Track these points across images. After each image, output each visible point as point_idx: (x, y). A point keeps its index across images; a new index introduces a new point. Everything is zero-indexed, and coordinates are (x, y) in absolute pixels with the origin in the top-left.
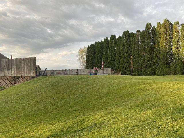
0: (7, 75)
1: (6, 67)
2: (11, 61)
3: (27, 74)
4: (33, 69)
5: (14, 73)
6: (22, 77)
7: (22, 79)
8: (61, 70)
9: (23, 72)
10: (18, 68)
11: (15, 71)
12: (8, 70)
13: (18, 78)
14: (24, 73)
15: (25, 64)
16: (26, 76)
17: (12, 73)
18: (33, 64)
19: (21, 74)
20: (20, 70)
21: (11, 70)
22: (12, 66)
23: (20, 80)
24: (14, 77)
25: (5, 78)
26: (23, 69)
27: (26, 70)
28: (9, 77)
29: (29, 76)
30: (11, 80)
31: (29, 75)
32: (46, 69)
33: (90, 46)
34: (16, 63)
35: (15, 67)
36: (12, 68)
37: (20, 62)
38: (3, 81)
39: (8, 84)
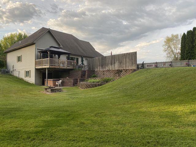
0: (111, 69)
1: (110, 62)
2: (114, 57)
3: (128, 67)
4: (134, 62)
5: (116, 67)
6: (125, 70)
7: (124, 72)
8: (152, 63)
9: (124, 65)
10: (120, 63)
11: (118, 66)
12: (111, 65)
13: (121, 71)
14: (126, 67)
15: (126, 59)
16: (128, 69)
17: (115, 67)
18: (134, 58)
19: (123, 67)
20: (122, 64)
21: (114, 64)
22: (115, 61)
23: (123, 73)
24: (117, 70)
25: (110, 71)
26: (125, 63)
27: (127, 64)
28: (113, 71)
29: (131, 70)
30: (115, 73)
31: (130, 68)
32: (143, 62)
33: (186, 33)
34: (118, 58)
35: (118, 62)
36: (115, 63)
37: (121, 58)
38: (109, 74)
39: (113, 76)
